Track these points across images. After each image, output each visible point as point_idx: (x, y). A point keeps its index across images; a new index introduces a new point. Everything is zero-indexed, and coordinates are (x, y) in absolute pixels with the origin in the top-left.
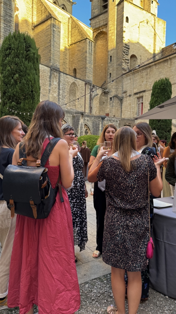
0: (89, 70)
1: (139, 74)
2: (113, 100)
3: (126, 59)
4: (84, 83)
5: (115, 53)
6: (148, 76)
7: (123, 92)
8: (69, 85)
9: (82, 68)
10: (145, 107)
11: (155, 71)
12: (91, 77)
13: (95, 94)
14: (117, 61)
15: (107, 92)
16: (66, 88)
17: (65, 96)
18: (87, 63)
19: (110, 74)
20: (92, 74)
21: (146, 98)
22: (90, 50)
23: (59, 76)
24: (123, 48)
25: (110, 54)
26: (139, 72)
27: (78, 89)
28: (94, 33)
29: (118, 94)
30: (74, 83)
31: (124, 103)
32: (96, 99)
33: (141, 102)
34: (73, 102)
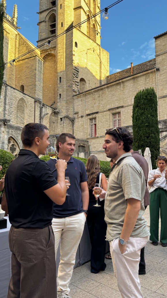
0: (39, 87)
1: (91, 96)
2: (64, 121)
3: (76, 82)
4: (33, 100)
5: (65, 75)
6: (101, 98)
7: (75, 113)
8: (17, 100)
9: (31, 85)
10: (98, 128)
11: (107, 93)
12: (41, 95)
13: (45, 113)
14: (67, 83)
15: (57, 112)
16: (13, 103)
17: (12, 112)
18: (36, 80)
19: (60, 95)
20: (41, 93)
21: (99, 119)
22: (40, 68)
23: (5, 90)
24: (73, 70)
25: (60, 75)
26: (90, 94)
27: (27, 106)
28: (42, 54)
29: (69, 115)
30: (22, 99)
31: (76, 124)
32: (46, 118)
33: (94, 123)
34: (21, 119)
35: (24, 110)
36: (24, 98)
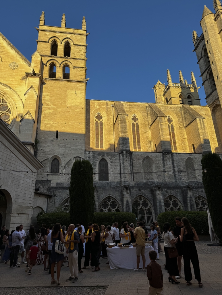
0: (205, 142)
4: (201, 155)
8: (184, 161)
9: (198, 143)
12: (209, 147)
16: (181, 165)
18: (201, 138)
23: (172, 157)
27: (195, 163)
28: (210, 108)
34: (192, 175)
35: (194, 166)
36: (190, 157)
